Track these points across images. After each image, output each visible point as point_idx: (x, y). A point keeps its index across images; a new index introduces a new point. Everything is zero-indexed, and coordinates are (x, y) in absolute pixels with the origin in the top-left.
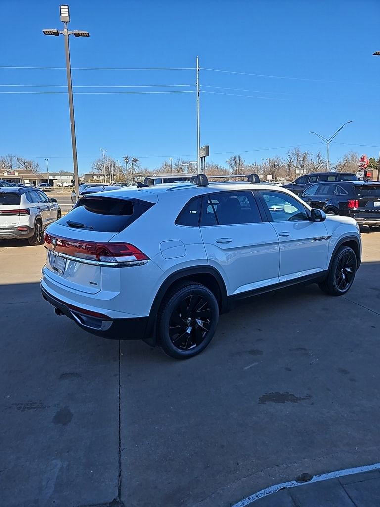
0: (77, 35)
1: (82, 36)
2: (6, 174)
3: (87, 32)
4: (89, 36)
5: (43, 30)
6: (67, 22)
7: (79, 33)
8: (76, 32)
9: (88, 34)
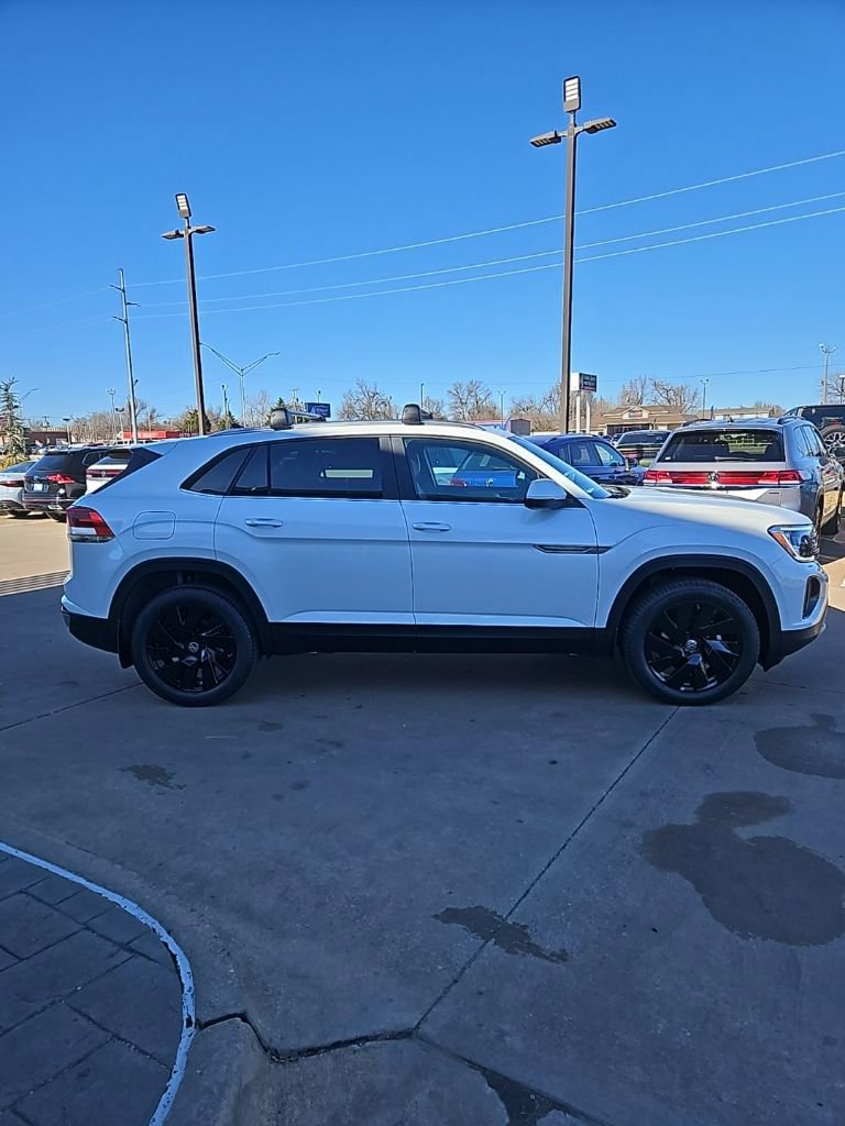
0: (593, 130)
1: (602, 129)
2: (626, 416)
3: (608, 119)
4: (615, 124)
5: (533, 140)
6: (575, 111)
7: (593, 127)
8: (588, 125)
9: (612, 121)
